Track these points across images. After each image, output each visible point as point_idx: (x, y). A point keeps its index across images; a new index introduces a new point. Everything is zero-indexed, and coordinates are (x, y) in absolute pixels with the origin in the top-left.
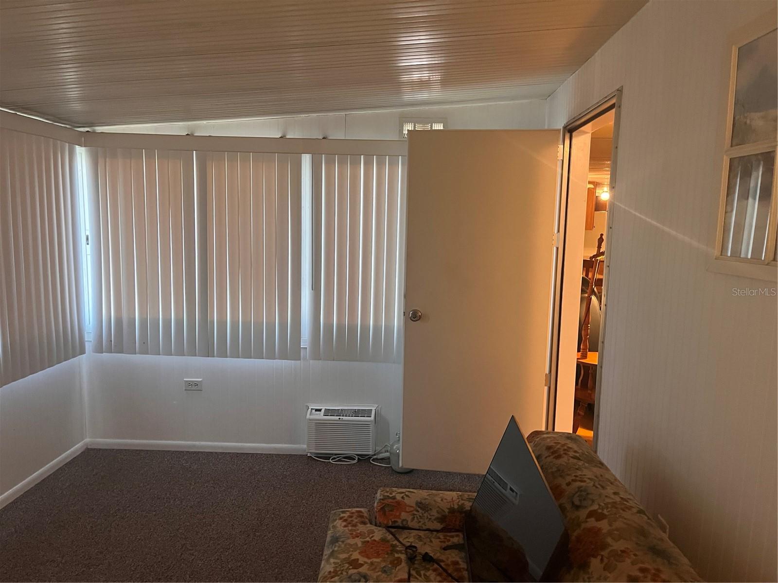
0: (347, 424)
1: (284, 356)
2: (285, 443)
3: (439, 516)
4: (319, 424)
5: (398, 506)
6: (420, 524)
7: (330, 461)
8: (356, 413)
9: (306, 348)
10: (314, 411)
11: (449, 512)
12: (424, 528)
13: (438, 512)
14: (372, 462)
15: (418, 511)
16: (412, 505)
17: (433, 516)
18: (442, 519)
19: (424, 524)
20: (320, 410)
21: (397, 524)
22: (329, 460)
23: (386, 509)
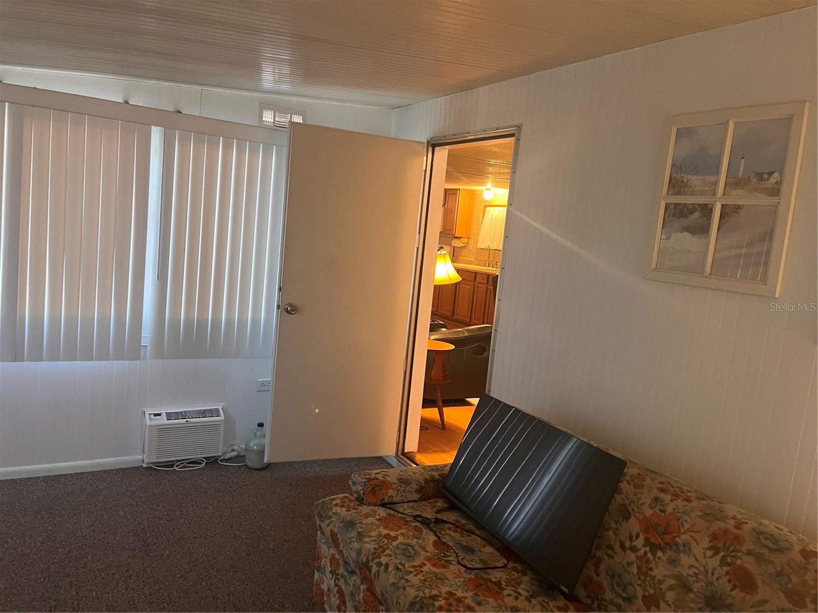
0: (196, 427)
1: (119, 357)
2: (112, 457)
3: (418, 487)
4: (162, 430)
5: (385, 485)
6: (402, 498)
7: (175, 468)
8: (203, 414)
9: (147, 346)
10: (152, 416)
11: (425, 483)
12: (406, 500)
13: (417, 485)
14: (221, 463)
15: (402, 487)
16: (394, 482)
17: (413, 488)
18: (418, 491)
19: (406, 497)
20: (159, 415)
21: (384, 502)
22: (173, 467)
23: (376, 489)
